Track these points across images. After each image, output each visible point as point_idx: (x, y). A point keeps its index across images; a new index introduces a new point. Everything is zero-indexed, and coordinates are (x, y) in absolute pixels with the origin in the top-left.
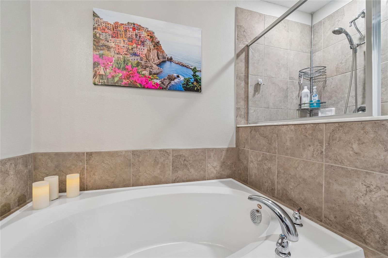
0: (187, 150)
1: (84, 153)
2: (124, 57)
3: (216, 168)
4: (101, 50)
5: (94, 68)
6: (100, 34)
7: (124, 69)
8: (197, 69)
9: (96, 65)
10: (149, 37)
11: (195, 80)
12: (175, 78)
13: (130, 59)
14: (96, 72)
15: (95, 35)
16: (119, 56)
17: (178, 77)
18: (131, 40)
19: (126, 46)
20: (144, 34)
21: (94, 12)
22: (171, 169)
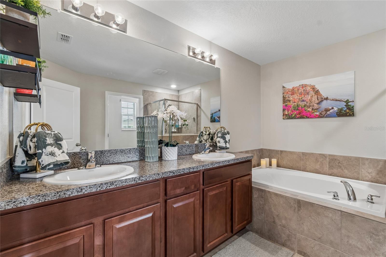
0: (341, 156)
1: (279, 151)
2: (297, 104)
3: (371, 174)
4: (286, 103)
5: (283, 112)
6: (286, 96)
7: (298, 109)
8: (350, 100)
9: (284, 110)
10: (312, 89)
11: (347, 109)
12: (330, 110)
13: (301, 104)
14: (284, 113)
15: (283, 97)
16: (295, 104)
17: (333, 108)
18: (301, 94)
19: (298, 97)
20: (308, 88)
21: (283, 86)
22: (328, 167)
